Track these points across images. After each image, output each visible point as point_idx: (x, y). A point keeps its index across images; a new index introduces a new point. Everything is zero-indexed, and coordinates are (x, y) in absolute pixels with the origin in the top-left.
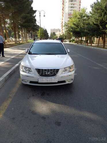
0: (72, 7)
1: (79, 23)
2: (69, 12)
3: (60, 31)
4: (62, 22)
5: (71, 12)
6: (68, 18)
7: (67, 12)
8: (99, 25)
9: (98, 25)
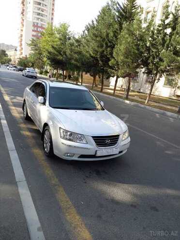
0: (39, 14)
1: (61, 48)
2: (34, 21)
3: (16, 50)
4: (22, 36)
5: (37, 21)
6: (33, 31)
7: (31, 20)
8: (99, 59)
9: (97, 59)
